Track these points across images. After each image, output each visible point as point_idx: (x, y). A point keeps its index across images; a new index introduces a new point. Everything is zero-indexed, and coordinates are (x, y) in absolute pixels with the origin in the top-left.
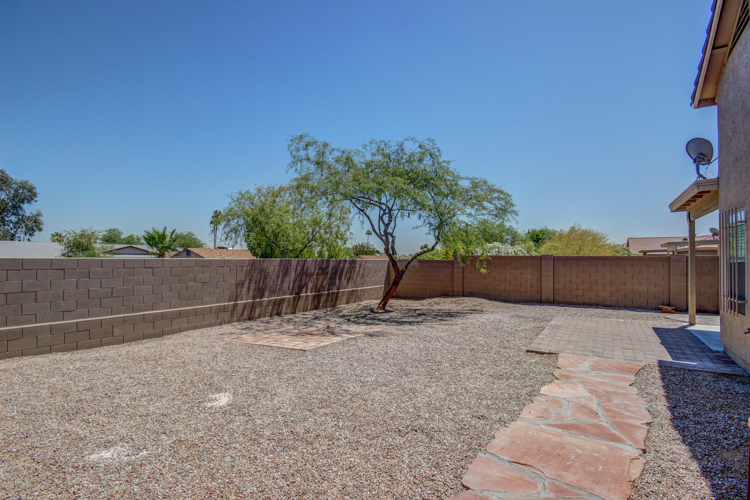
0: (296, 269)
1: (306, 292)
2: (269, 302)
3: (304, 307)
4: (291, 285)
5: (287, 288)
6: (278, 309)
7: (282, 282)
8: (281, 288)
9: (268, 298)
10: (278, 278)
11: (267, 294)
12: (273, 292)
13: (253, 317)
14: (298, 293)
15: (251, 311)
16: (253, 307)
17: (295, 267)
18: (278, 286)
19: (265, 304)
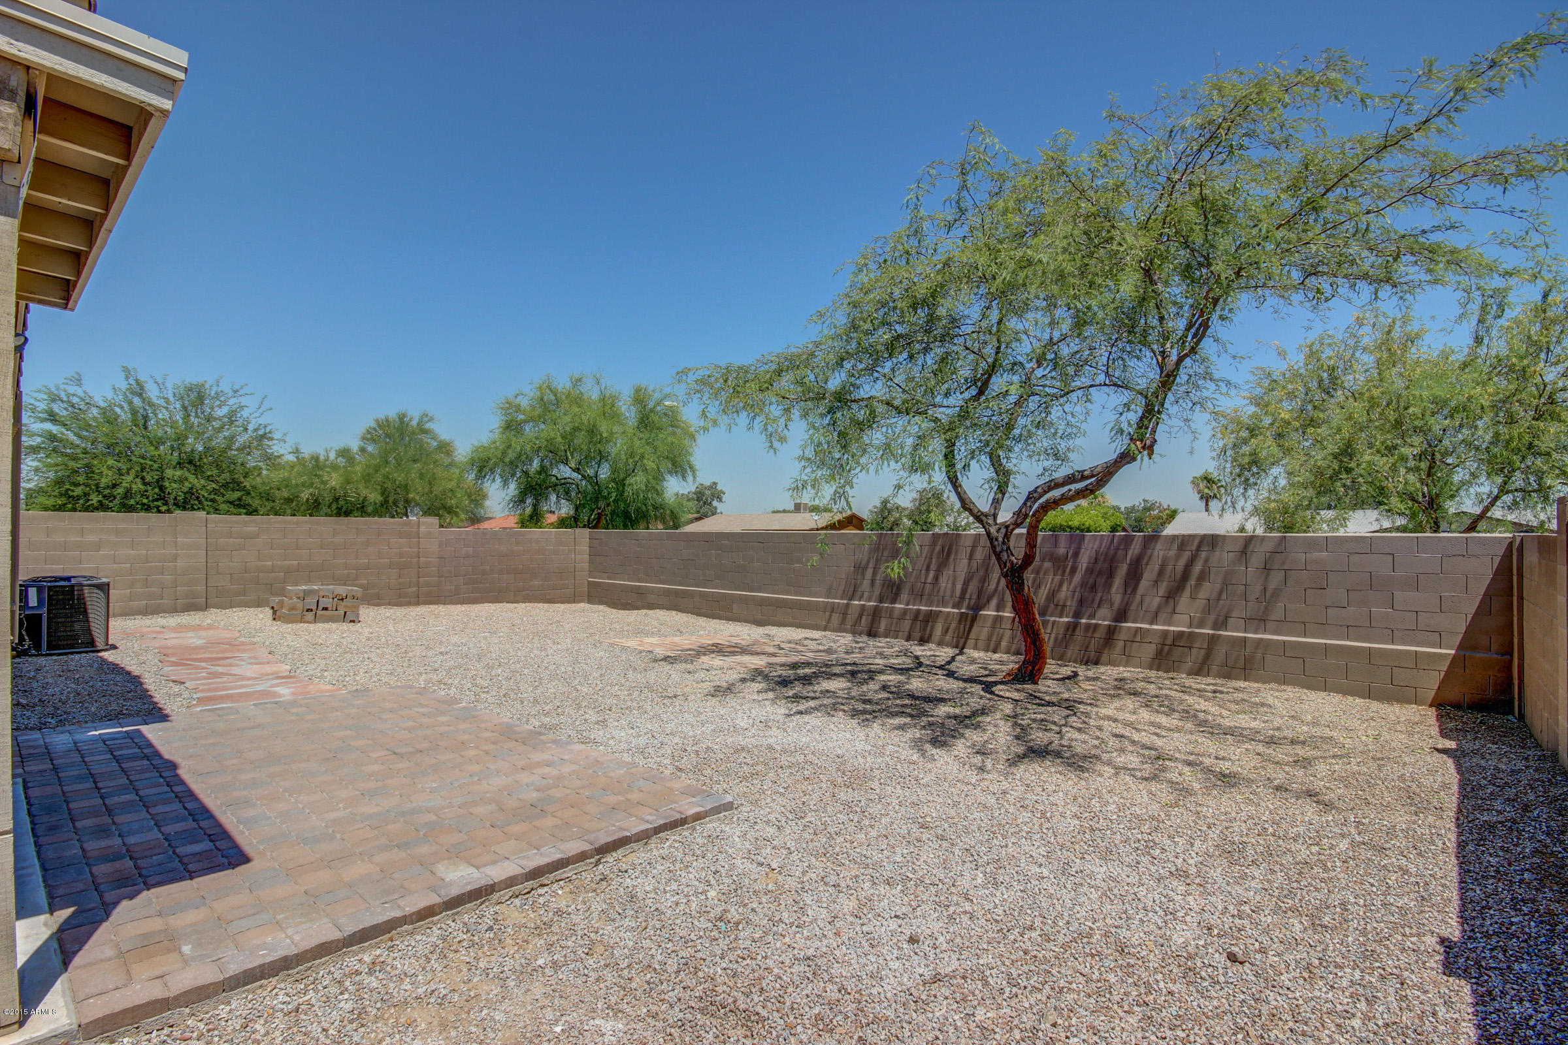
0: (971, 555)
1: (999, 608)
2: (905, 612)
3: (989, 639)
4: (959, 587)
5: (948, 593)
6: (925, 630)
7: (936, 578)
8: (936, 590)
9: (907, 605)
10: (928, 569)
11: (904, 595)
12: (919, 596)
13: (876, 632)
14: (977, 608)
15: (873, 621)
16: (876, 614)
17: (969, 550)
18: (928, 586)
19: (896, 614)
